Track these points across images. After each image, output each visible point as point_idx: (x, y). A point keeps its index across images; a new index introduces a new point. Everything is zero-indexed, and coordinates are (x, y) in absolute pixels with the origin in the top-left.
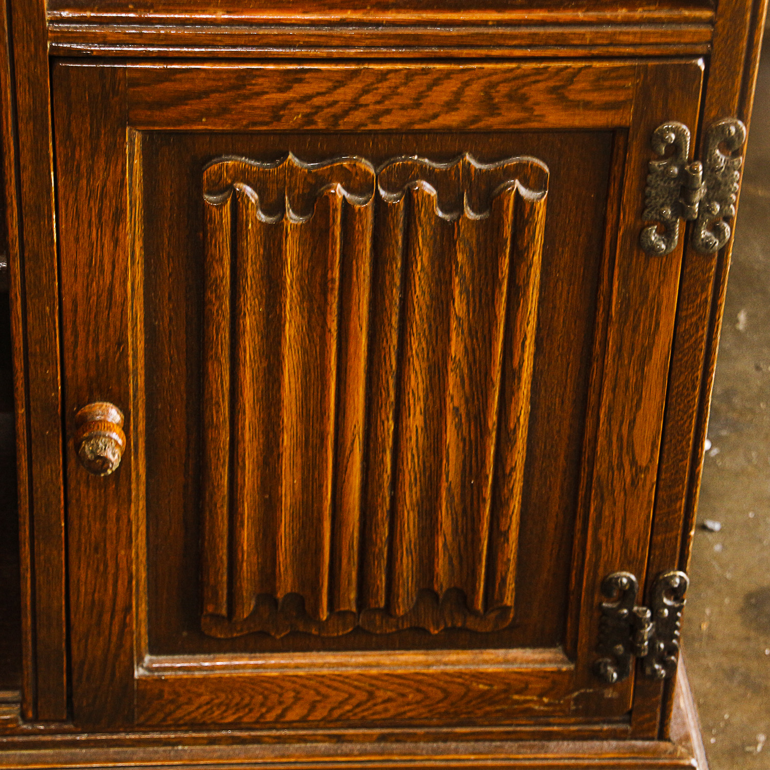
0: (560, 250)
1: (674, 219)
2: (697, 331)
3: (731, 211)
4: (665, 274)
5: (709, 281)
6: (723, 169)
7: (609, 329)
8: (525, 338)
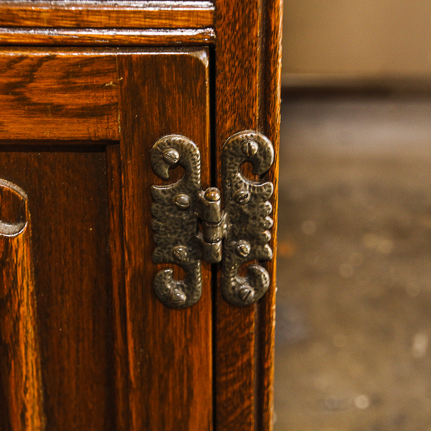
0: (59, 298)
1: (193, 262)
2: (243, 401)
3: (267, 252)
4: (192, 330)
5: (250, 340)
6: (248, 198)
7: (130, 397)
8: (24, 410)
